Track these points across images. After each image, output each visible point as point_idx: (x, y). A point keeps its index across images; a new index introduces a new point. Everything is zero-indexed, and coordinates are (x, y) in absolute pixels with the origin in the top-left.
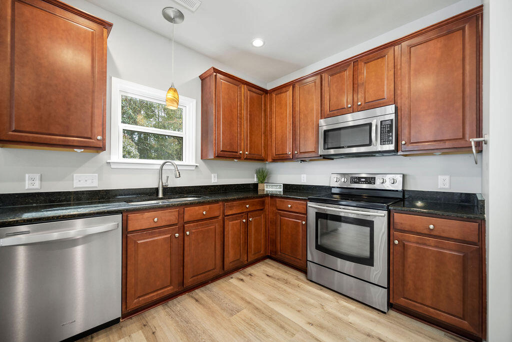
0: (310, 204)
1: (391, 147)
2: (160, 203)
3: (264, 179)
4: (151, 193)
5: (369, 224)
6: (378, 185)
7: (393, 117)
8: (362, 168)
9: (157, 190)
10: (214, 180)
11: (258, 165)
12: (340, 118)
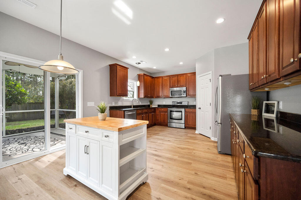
0: (168, 109)
1: (185, 96)
2: (132, 109)
3: (152, 103)
4: (130, 107)
5: (181, 112)
6: (183, 104)
7: (185, 90)
8: (179, 100)
9: (131, 106)
10: (140, 104)
11: (149, 99)
12: (173, 88)
